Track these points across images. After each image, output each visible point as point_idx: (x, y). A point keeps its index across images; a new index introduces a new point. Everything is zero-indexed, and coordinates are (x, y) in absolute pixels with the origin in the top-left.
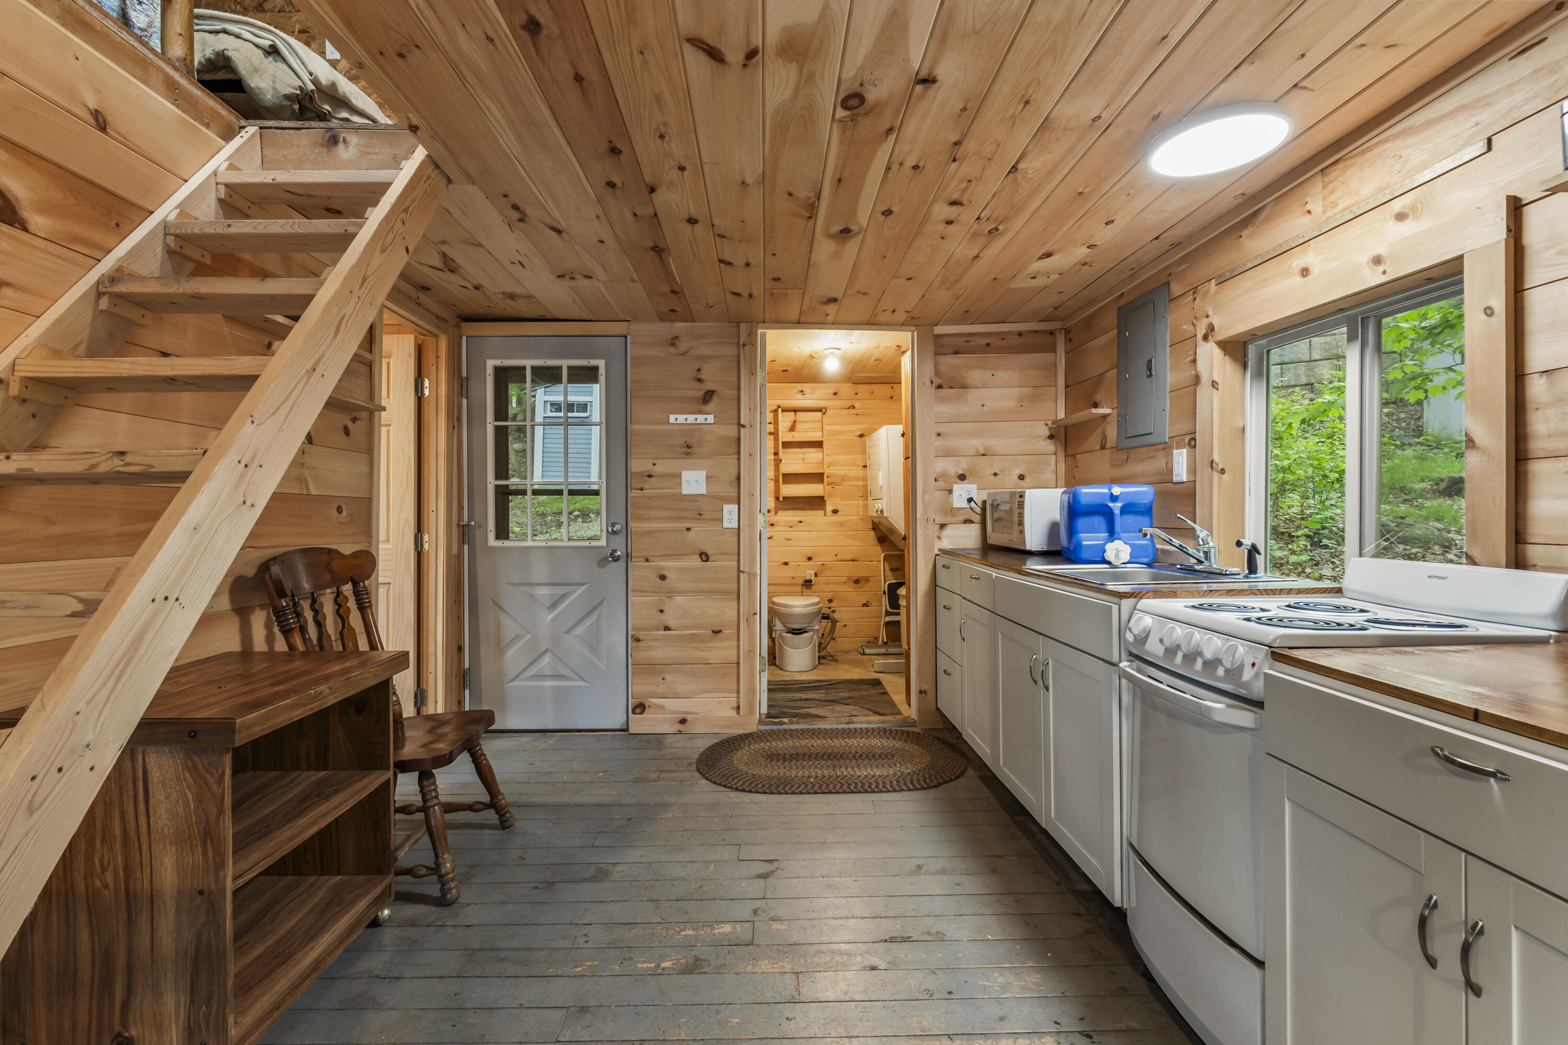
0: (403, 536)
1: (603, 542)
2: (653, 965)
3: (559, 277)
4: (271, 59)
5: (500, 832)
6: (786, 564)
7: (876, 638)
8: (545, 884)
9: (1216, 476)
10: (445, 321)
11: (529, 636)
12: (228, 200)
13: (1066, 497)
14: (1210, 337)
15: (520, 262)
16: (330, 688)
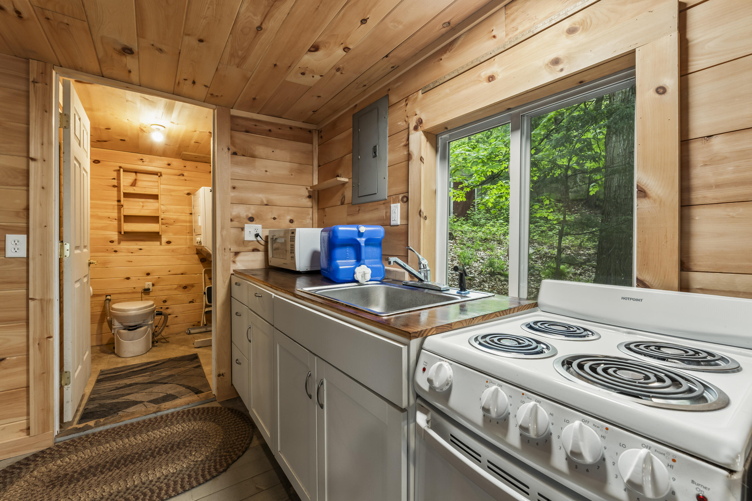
6: (128, 278)
7: (199, 322)
9: (422, 220)
13: (326, 234)
14: (419, 127)
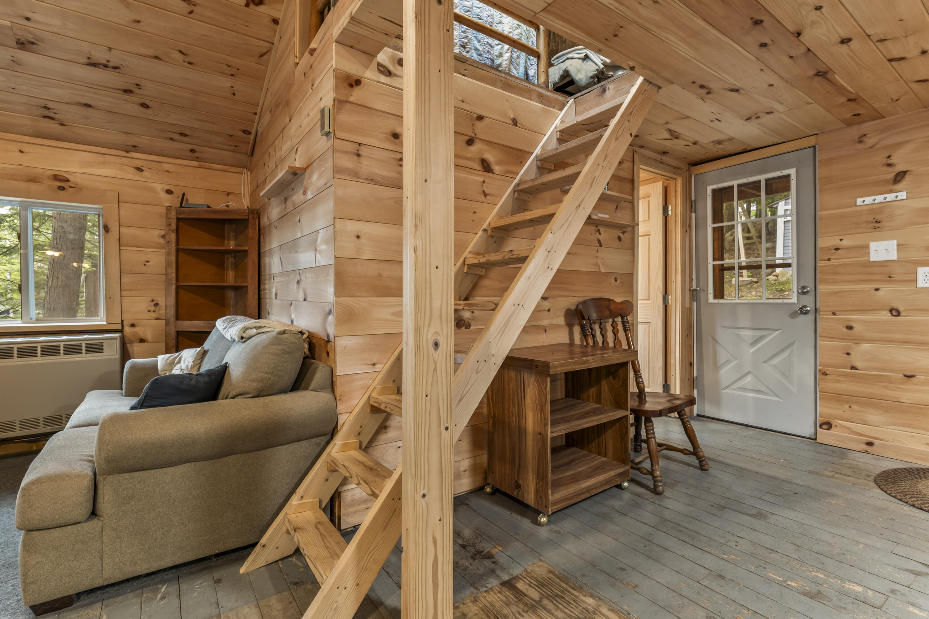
0: (657, 296)
1: (794, 300)
2: (781, 579)
3: (747, 120)
4: (585, 62)
5: (700, 471)
8: (718, 506)
10: (680, 168)
11: (736, 362)
12: (561, 138)
15: (717, 119)
16: (593, 359)
